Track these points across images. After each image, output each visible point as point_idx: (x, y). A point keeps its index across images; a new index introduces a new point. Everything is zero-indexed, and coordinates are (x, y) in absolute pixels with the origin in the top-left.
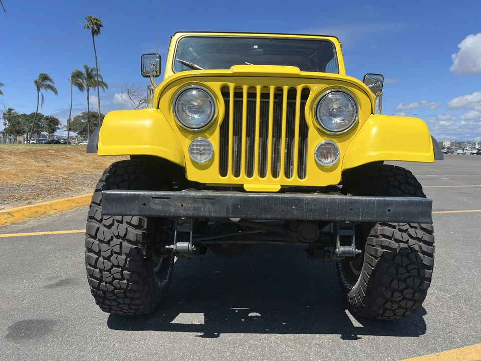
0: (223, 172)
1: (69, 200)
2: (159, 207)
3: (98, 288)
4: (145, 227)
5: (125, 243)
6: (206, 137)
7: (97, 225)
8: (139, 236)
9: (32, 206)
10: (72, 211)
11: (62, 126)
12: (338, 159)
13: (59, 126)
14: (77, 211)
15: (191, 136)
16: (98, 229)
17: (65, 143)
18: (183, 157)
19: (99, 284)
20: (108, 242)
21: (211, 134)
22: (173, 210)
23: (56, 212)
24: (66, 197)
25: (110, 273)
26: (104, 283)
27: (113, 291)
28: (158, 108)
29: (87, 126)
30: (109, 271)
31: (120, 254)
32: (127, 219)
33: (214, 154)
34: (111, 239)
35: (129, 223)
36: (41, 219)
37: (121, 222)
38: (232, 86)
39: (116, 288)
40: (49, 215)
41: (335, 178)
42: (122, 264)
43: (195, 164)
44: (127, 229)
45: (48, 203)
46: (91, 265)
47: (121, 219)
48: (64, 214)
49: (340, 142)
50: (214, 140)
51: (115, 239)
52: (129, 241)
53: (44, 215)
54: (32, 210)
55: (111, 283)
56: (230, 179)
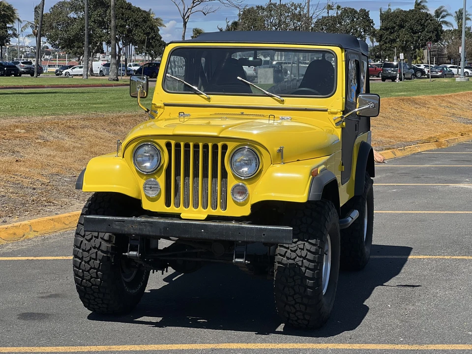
0: (168, 204)
1: (52, 220)
2: (118, 227)
3: (81, 284)
4: (114, 242)
5: (99, 252)
6: (155, 178)
7: (81, 239)
8: (109, 248)
9: (9, 226)
10: (57, 234)
11: (23, 25)
12: (247, 196)
13: (16, 25)
14: (63, 234)
15: (145, 177)
16: (82, 241)
17: (30, 72)
18: (139, 193)
19: (82, 281)
20: (88, 251)
21: (159, 176)
22: (126, 229)
23: (36, 235)
24: (49, 215)
25: (89, 273)
26: (85, 281)
27: (91, 287)
28: (123, 157)
29: (82, 29)
30: (88, 271)
31: (96, 259)
32: (101, 235)
33: (161, 190)
34: (90, 249)
35: (102, 238)
36: (20, 244)
37: (97, 237)
38: (173, 143)
39: (93, 285)
40: (29, 239)
41: (246, 211)
42: (97, 267)
43: (148, 198)
44: (101, 242)
45: (26, 222)
46: (76, 267)
47: (97, 236)
48: (47, 239)
49: (249, 184)
50: (161, 180)
51: (92, 249)
52: (102, 251)
53: (22, 239)
54: (9, 232)
55: (89, 281)
56: (172, 209)
